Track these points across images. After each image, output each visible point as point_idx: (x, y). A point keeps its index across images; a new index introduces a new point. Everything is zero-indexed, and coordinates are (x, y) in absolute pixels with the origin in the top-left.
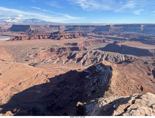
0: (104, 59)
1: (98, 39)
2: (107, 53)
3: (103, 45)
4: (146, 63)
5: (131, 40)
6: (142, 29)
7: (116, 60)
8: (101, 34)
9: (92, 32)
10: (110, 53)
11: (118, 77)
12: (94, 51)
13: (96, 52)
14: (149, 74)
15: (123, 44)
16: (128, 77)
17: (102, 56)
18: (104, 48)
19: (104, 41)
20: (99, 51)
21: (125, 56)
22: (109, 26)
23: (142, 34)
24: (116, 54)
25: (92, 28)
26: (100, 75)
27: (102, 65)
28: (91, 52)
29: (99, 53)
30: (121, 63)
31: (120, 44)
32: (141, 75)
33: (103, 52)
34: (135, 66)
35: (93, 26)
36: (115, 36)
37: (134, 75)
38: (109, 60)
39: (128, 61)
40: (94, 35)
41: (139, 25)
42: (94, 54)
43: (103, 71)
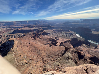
0: (13, 37)
1: (8, 29)
2: (14, 34)
3: (12, 31)
4: (30, 34)
5: (24, 27)
6: (28, 22)
7: (19, 36)
8: (9, 26)
9: (4, 26)
10: (16, 34)
11: (18, 43)
14: (32, 38)
15: (21, 29)
17: (12, 36)
19: (12, 29)
21: (23, 34)
22: (13, 22)
23: (28, 24)
24: (19, 34)
28: (5, 36)
29: (10, 36)
30: (21, 37)
31: (20, 29)
32: (29, 39)
33: (12, 35)
34: (27, 36)
36: (17, 26)
37: (27, 40)
38: (16, 37)
39: (24, 35)
41: (26, 21)
42: (7, 36)
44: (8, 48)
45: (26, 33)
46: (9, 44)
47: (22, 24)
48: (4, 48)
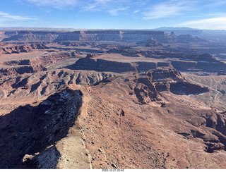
0: (74, 81)
1: (63, 52)
2: (78, 72)
3: (73, 61)
4: (127, 80)
5: (109, 52)
6: (121, 36)
7: (92, 81)
8: (67, 44)
9: (55, 41)
10: (83, 71)
11: (91, 103)
12: (58, 71)
13: (62, 72)
14: (131, 94)
15: (100, 57)
16: (104, 102)
17: (72, 77)
18: (74, 65)
19: (73, 55)
20: (65, 70)
21: (103, 74)
22: (79, 32)
23: (121, 44)
24: (91, 73)
25: (53, 36)
26: (66, 106)
27: (68, 90)
28: (54, 73)
29: (66, 74)
30: (97, 84)
31: (95, 58)
32: (122, 96)
33: (73, 72)
34: (114, 86)
35: (54, 33)
36: (88, 47)
37: (114, 97)
38: (82, 82)
39: (106, 81)
40: (58, 46)
41: (118, 32)
42: (59, 75)
43: (70, 98)
44: (65, 113)
45: (112, 73)
46: (66, 100)
47: (102, 42)
48: (54, 109)
